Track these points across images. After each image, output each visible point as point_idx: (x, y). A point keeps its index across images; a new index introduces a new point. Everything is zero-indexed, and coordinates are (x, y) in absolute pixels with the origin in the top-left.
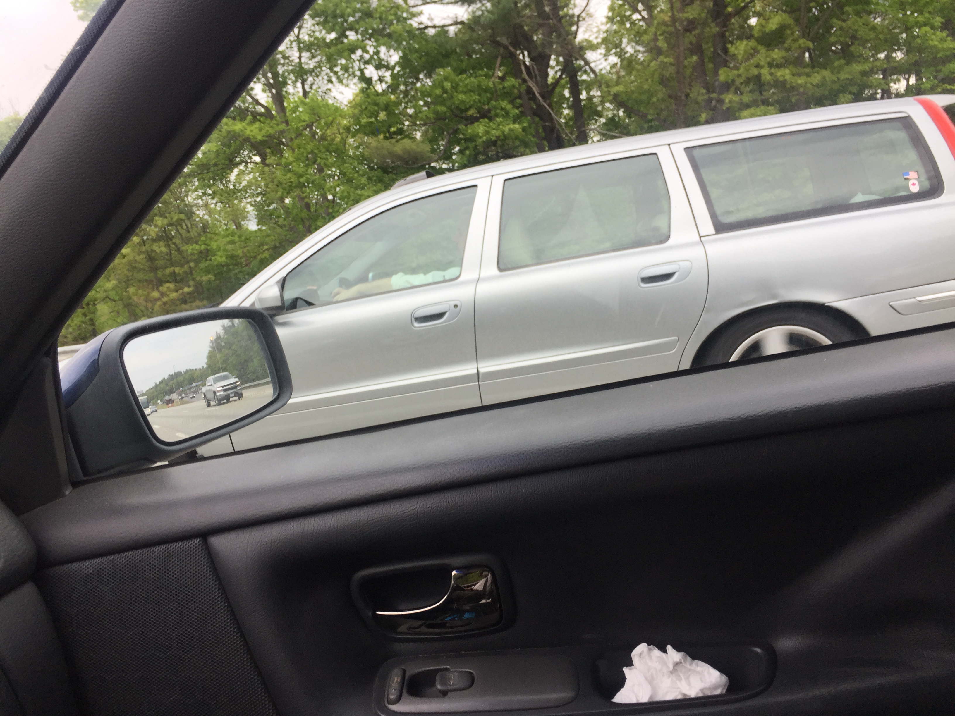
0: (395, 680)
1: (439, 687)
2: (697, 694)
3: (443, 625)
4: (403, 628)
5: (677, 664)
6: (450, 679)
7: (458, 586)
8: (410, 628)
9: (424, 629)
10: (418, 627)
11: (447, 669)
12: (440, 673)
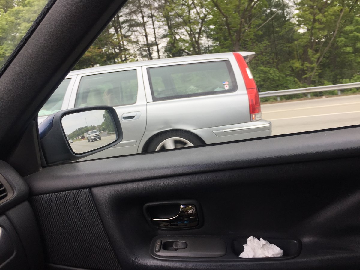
0: (158, 244)
1: (174, 247)
2: (271, 256)
3: (177, 225)
4: (162, 225)
5: (264, 245)
6: (178, 245)
7: (182, 211)
8: (164, 225)
9: (170, 226)
10: (168, 225)
11: (178, 241)
12: (175, 242)
